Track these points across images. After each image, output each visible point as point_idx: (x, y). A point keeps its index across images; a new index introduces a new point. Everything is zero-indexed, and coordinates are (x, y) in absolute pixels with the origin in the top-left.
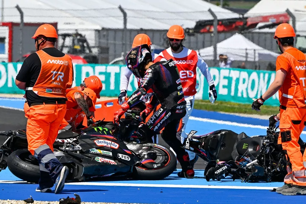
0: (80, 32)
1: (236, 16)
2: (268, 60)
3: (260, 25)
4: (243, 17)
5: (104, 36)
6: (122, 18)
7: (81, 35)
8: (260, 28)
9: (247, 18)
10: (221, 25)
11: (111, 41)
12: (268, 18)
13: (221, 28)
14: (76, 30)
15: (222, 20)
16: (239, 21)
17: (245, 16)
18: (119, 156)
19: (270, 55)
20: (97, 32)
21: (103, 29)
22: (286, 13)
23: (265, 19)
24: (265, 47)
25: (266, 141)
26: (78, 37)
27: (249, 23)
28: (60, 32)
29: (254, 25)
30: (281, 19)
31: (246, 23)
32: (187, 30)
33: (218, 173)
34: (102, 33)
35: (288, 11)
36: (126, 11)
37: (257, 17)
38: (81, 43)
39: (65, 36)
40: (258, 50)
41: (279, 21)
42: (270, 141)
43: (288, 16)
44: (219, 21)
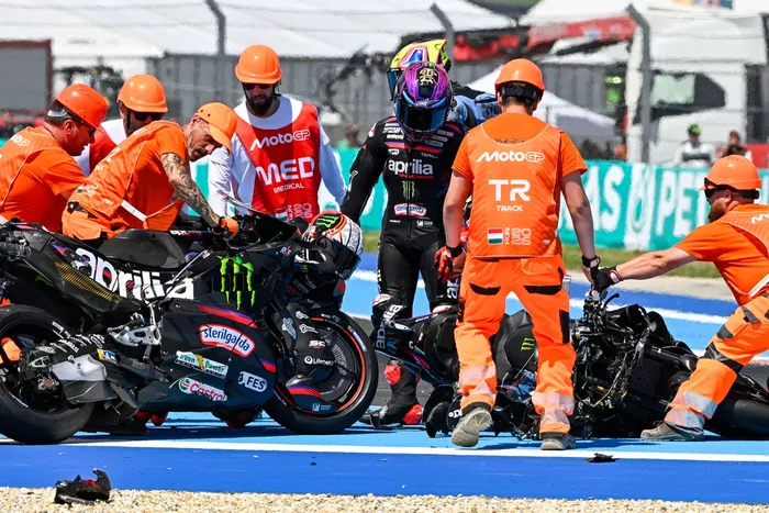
0: (108, 63)
1: (500, 22)
2: (582, 134)
3: (561, 45)
4: (518, 25)
5: (169, 72)
6: (214, 28)
7: (110, 70)
8: (561, 53)
9: (527, 28)
10: (461, 46)
11: (187, 86)
12: (582, 28)
13: (463, 54)
14: (100, 59)
15: (465, 33)
16: (507, 35)
17: (524, 21)
18: (241, 380)
19: (585, 121)
20: (152, 64)
21: (167, 55)
22: (626, 15)
23: (574, 29)
24: (573, 99)
25: (582, 329)
26: (105, 76)
27: (534, 39)
28: (58, 64)
29: (545, 47)
30: (615, 30)
31: (525, 42)
32: (379, 59)
33: (456, 416)
34: (164, 65)
35: (631, 9)
36: (225, 11)
37: (554, 26)
38: (110, 91)
39: (70, 72)
40: (556, 107)
41: (607, 36)
42: (593, 331)
43: (632, 23)
44: (457, 34)
